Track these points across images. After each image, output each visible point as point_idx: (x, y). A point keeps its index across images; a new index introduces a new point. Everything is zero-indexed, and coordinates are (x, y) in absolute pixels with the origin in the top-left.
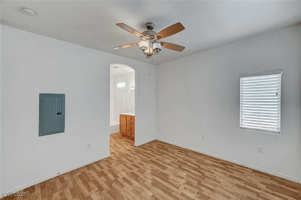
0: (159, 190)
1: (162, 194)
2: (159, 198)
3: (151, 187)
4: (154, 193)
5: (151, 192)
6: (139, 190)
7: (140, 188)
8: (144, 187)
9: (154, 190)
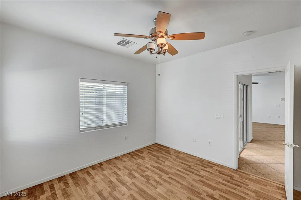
0: (150, 194)
1: (147, 190)
2: (151, 187)
3: (158, 197)
4: (155, 190)
5: (158, 192)
6: (170, 194)
7: (170, 196)
8: (165, 197)
9: (156, 193)
